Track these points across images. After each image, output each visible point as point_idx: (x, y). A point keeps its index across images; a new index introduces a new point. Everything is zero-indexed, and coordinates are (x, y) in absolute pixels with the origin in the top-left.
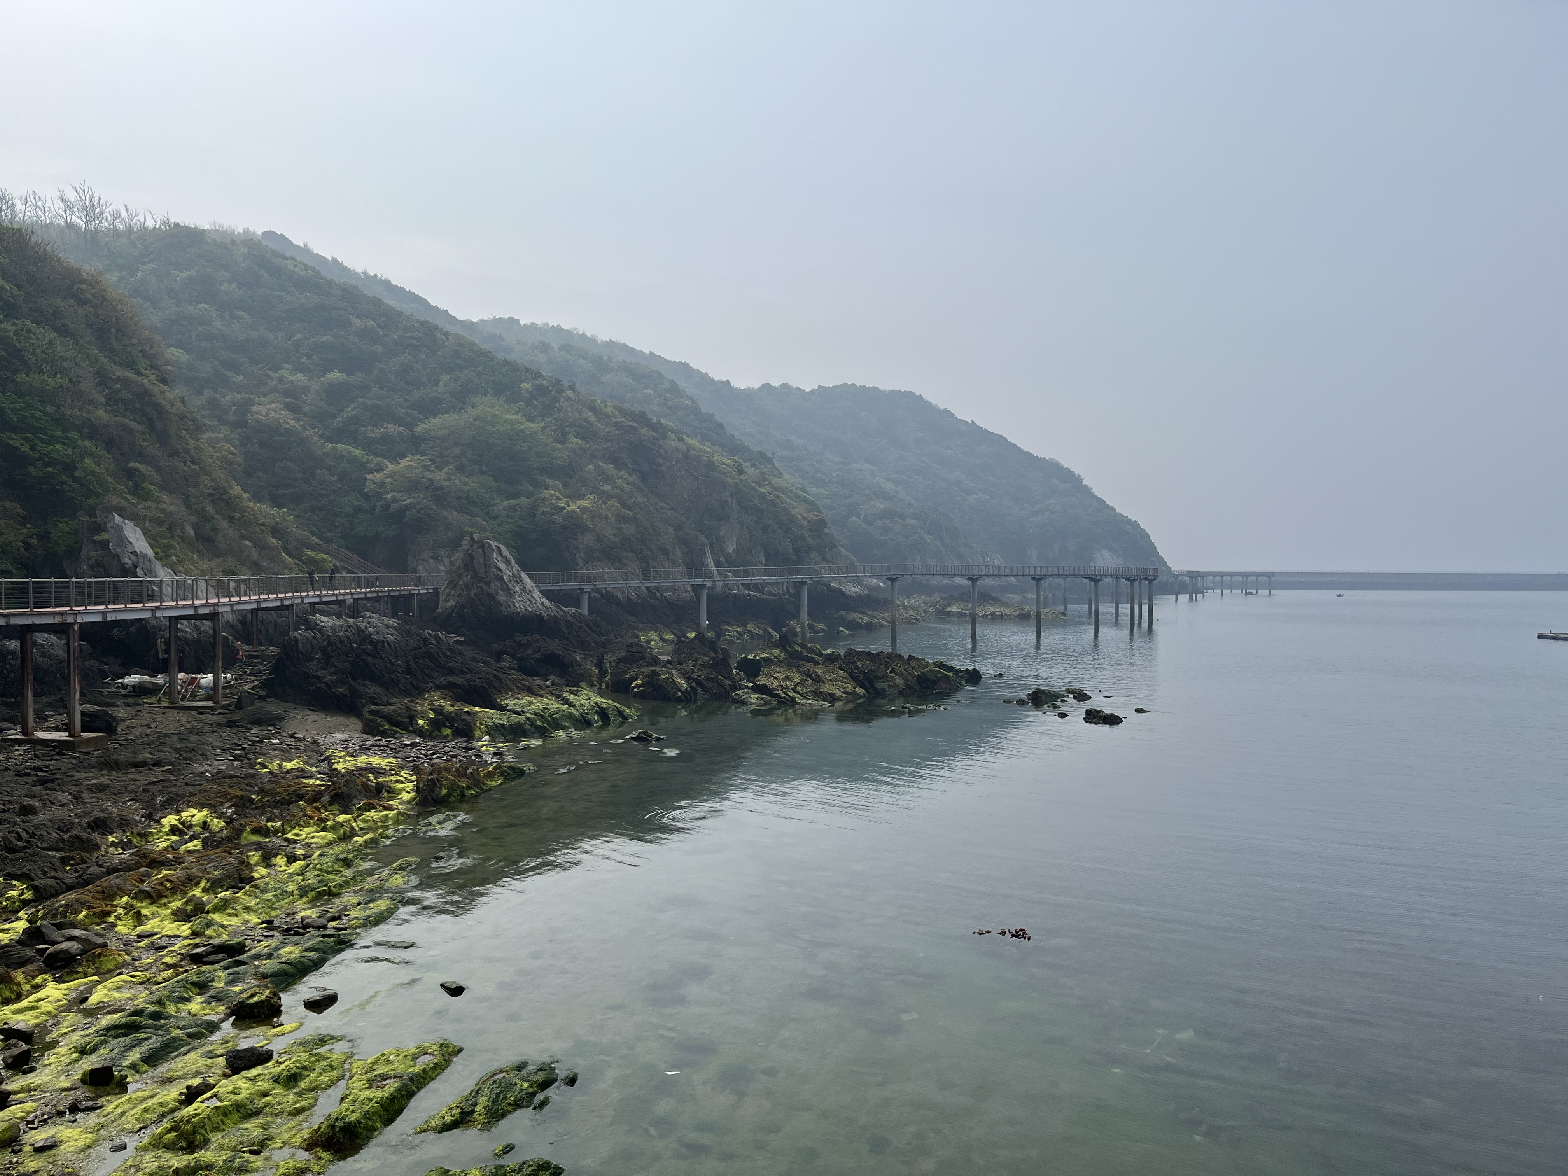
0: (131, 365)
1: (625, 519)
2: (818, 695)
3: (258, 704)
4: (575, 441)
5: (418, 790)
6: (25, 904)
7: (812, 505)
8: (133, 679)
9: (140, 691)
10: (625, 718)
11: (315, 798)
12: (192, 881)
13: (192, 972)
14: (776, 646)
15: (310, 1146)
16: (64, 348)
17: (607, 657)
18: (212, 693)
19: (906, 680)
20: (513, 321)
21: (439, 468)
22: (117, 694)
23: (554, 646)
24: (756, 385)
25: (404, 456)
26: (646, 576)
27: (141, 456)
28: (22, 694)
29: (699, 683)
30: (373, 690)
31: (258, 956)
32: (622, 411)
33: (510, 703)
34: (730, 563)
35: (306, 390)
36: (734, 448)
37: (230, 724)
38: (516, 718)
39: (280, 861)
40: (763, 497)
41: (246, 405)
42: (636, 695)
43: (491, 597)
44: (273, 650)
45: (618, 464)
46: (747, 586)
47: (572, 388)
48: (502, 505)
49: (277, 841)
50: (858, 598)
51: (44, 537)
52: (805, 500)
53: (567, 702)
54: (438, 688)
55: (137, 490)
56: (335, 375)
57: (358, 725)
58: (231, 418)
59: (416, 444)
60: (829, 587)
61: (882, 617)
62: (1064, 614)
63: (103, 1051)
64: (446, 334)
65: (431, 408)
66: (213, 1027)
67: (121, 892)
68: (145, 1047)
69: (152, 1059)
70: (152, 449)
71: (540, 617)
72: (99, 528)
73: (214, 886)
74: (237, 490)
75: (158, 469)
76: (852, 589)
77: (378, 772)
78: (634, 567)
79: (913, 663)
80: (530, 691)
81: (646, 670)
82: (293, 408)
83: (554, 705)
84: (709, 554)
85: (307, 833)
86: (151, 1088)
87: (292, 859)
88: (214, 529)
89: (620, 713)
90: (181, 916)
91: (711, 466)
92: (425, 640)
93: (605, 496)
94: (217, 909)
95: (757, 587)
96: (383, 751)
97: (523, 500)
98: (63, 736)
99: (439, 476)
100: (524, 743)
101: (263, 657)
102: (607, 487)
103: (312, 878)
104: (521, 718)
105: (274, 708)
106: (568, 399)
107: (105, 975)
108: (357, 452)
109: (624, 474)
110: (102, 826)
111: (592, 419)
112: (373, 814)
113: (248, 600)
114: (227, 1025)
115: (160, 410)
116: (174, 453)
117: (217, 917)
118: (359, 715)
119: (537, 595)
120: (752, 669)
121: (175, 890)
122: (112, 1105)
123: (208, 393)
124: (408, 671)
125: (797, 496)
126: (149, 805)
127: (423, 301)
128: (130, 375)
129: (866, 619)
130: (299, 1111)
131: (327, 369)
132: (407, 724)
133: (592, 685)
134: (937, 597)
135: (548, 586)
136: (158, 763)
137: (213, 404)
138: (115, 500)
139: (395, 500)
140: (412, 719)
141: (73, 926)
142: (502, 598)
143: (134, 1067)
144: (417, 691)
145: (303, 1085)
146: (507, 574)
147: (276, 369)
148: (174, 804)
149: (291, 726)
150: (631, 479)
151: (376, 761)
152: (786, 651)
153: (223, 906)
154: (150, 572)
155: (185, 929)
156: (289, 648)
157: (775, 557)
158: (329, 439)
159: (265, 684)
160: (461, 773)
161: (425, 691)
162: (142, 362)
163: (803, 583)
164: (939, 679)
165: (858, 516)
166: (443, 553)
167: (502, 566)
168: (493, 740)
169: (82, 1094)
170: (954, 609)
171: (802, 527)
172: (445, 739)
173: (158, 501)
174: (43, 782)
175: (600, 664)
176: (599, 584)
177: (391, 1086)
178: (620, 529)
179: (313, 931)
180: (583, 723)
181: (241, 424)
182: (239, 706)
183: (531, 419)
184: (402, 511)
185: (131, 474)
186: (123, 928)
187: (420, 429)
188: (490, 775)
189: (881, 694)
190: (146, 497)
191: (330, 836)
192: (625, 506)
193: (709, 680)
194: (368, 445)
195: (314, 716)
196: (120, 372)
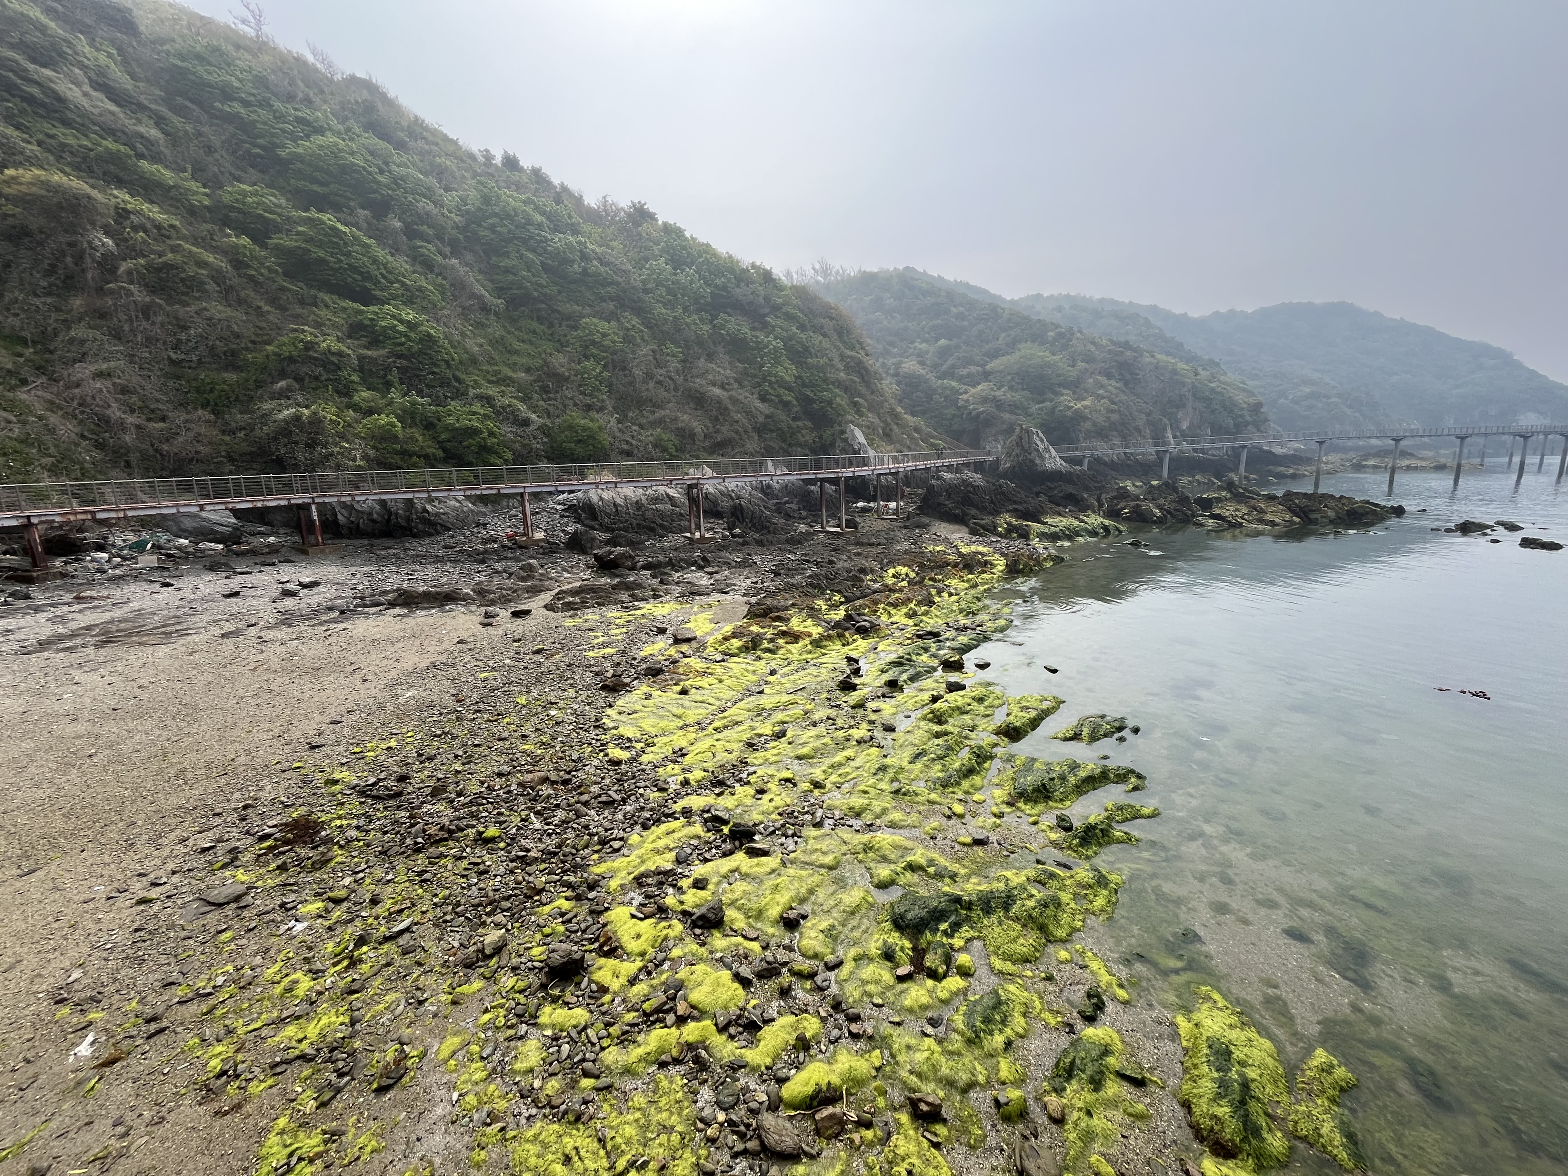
0: (853, 348)
1: (1113, 411)
2: (1261, 521)
3: (917, 518)
4: (1081, 365)
5: (1007, 565)
6: (842, 603)
7: (1251, 394)
8: (860, 504)
9: (864, 510)
10: (1120, 532)
11: (956, 565)
12: (909, 600)
13: (920, 643)
14: (1224, 489)
15: (998, 732)
16: (826, 344)
17: (1103, 496)
18: (896, 512)
19: (1337, 512)
20: (1039, 296)
21: (999, 389)
22: (854, 512)
23: (1071, 489)
24: (1207, 313)
25: (979, 384)
26: (1127, 447)
27: (860, 395)
28: (821, 510)
29: (1169, 512)
30: (973, 511)
31: (947, 639)
32: (1114, 343)
33: (1049, 520)
34: (1183, 435)
35: (927, 352)
36: (1190, 359)
37: (906, 527)
38: (1053, 529)
39: (945, 595)
40: (1213, 390)
41: (898, 365)
42: (1124, 519)
43: (1031, 461)
44: (920, 491)
45: (1109, 376)
46: (1195, 451)
47: (1080, 332)
48: (1034, 408)
49: (941, 585)
50: (1285, 456)
51: (821, 437)
52: (1244, 390)
53: (1082, 521)
54: (1007, 511)
55: (859, 413)
56: (943, 342)
57: (966, 530)
58: (892, 371)
59: (986, 376)
60: (1261, 450)
61: (1307, 470)
62: (1482, 465)
63: (890, 672)
64: (1003, 309)
65: (994, 355)
66: (935, 669)
67: (881, 602)
68: (908, 673)
69: (913, 679)
70: (864, 390)
71: (1061, 472)
72: (843, 432)
73: (919, 603)
74: (899, 409)
75: (866, 400)
76: (1278, 450)
77: (983, 554)
78: (1117, 441)
79: (1344, 501)
80: (1060, 515)
81: (1133, 504)
82: (922, 363)
83: (1076, 523)
84: (1169, 430)
85: (954, 582)
86: (914, 693)
87: (951, 595)
88: (891, 430)
89: (1117, 529)
90: (909, 616)
91: (1174, 372)
92: (1000, 486)
93: (1099, 397)
94: (923, 614)
95: (1202, 451)
96: (981, 543)
97: (1047, 404)
98: (838, 530)
99: (998, 393)
100: (1059, 543)
101: (916, 495)
102: (1101, 392)
103: (963, 605)
104: (1057, 529)
105: (925, 520)
106: (1078, 339)
107: (882, 638)
108: (954, 384)
109: (1113, 382)
110: (863, 571)
111: (1093, 348)
112: (985, 576)
113: (911, 465)
114: (940, 669)
115: (867, 370)
116: (873, 392)
117: (924, 618)
118: (967, 525)
119: (1058, 459)
120: (1206, 504)
121: (903, 604)
122: (900, 697)
123: (881, 360)
124: (992, 502)
125: (1239, 388)
126: (881, 563)
127: (986, 292)
128: (853, 353)
129: (1291, 471)
130: (988, 716)
131: (937, 339)
132: (992, 529)
133: (1094, 512)
134: (1351, 455)
135: (1063, 454)
136: (879, 544)
137: (884, 365)
138: (849, 418)
139: (974, 409)
140: (995, 527)
141: (864, 615)
142: (1038, 461)
143: (905, 681)
144: (996, 513)
145: (986, 703)
146: (1041, 447)
147: (912, 343)
148: (892, 563)
149: (933, 530)
150: (1118, 385)
151: (981, 549)
152: (1232, 492)
153: (926, 614)
154: (866, 452)
155: (911, 622)
156: (930, 489)
157: (1218, 430)
158: (939, 378)
159: (918, 508)
160: (1030, 557)
161: (1000, 513)
162: (858, 346)
163: (1243, 447)
164: (1367, 513)
165: (1286, 399)
166: (1000, 438)
167: (1039, 443)
168: (1041, 540)
169: (886, 690)
170: (1371, 463)
171: (1242, 409)
172: (1013, 539)
173: (867, 417)
174: (834, 550)
175: (1099, 500)
176: (1095, 452)
177: (1033, 714)
178: (1109, 418)
179: (969, 631)
180: (1093, 533)
181: (897, 374)
182: (908, 519)
183: (1054, 354)
184: (978, 415)
185: (855, 404)
186: (884, 618)
187: (988, 367)
188: (1045, 560)
189: (1315, 522)
190: (861, 416)
191: (967, 585)
192: (1113, 402)
193: (1177, 510)
194: (961, 379)
195: (943, 525)
196: (849, 353)
